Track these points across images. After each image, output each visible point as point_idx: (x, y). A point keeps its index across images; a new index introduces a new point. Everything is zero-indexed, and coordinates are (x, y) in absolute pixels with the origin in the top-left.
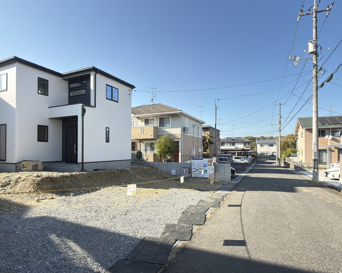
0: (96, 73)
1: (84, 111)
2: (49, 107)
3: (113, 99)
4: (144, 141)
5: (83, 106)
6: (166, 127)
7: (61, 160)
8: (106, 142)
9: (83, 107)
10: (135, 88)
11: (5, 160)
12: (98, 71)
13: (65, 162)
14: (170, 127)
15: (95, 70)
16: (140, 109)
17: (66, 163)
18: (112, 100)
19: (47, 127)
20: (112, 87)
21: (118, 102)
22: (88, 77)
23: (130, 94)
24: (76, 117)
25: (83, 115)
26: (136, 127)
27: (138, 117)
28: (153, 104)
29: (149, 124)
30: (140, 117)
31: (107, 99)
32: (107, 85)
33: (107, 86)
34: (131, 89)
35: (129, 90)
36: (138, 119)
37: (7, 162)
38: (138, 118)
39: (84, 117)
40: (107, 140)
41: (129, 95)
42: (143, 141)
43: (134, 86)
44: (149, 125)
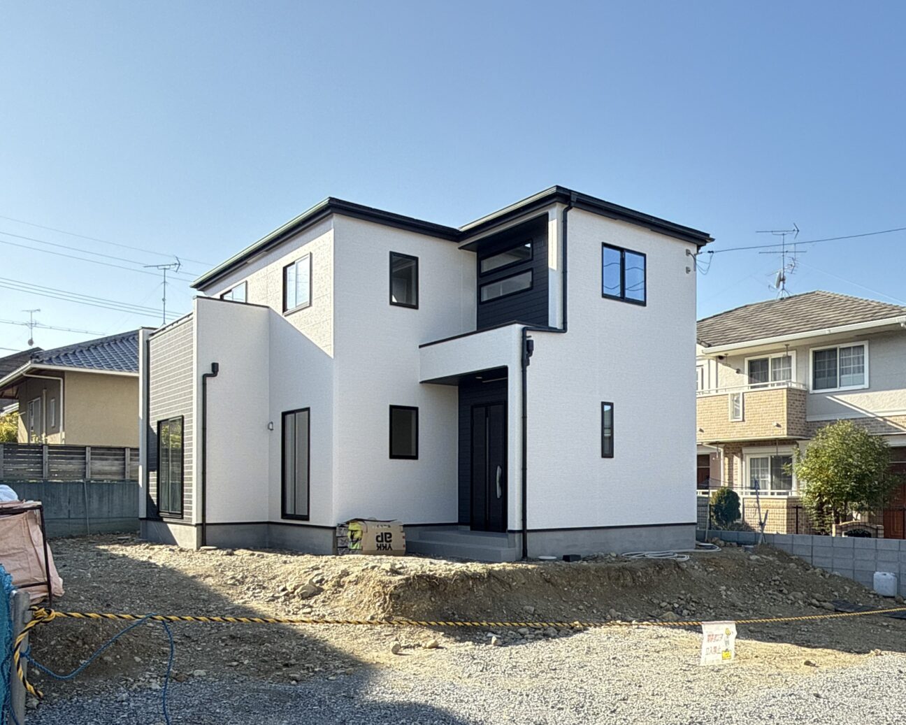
0: (566, 206)
1: (527, 348)
2: (420, 347)
3: (628, 295)
4: (745, 450)
5: (524, 330)
6: (843, 389)
7: (457, 521)
8: (604, 456)
9: (524, 336)
10: (712, 240)
11: (307, 518)
12: (574, 198)
13: (469, 528)
14: (866, 385)
15: (565, 197)
16: (729, 323)
17: (472, 529)
18: (622, 298)
19: (416, 409)
20: (622, 250)
21: (643, 304)
22: (539, 228)
23: (692, 268)
24: (503, 371)
25: (525, 363)
26: (714, 393)
27: (722, 354)
28: (786, 295)
29: (767, 380)
30: (730, 354)
31: (604, 296)
32: (605, 245)
33: (605, 249)
34: (693, 249)
35: (688, 253)
36: (723, 361)
37: (311, 522)
38: (721, 358)
39: (528, 368)
40: (608, 452)
41: (688, 270)
42: (741, 451)
43: (708, 235)
44: (766, 386)
